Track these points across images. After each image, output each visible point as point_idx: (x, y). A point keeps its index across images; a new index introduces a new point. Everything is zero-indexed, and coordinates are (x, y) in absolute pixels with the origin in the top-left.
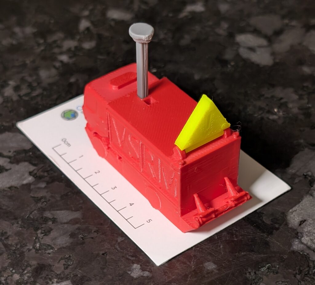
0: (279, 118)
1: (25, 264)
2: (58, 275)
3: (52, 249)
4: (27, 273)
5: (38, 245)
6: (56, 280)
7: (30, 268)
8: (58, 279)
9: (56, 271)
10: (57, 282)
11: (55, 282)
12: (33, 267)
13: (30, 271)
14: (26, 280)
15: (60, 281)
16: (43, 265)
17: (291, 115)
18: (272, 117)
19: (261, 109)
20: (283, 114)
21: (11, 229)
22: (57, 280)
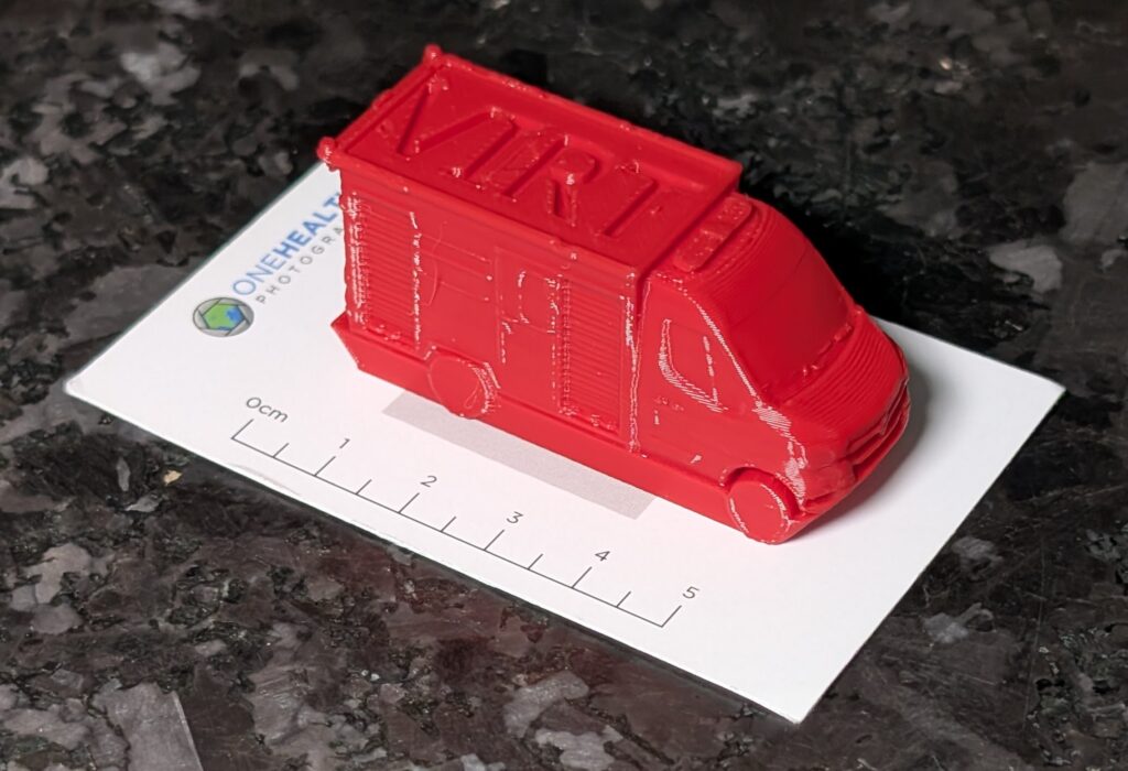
0: (966, 86)
1: (401, 649)
2: (520, 661)
3: (463, 592)
4: (421, 673)
5: (410, 588)
6: (521, 677)
7: (423, 656)
8: (528, 673)
9: (509, 653)
10: (531, 683)
11: (522, 682)
12: (431, 654)
13: (425, 666)
14: (429, 696)
15: (538, 677)
16: (458, 641)
17: (997, 73)
18: (942, 88)
19: (897, 69)
20: (974, 74)
21: (298, 558)
22: (527, 677)
